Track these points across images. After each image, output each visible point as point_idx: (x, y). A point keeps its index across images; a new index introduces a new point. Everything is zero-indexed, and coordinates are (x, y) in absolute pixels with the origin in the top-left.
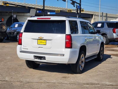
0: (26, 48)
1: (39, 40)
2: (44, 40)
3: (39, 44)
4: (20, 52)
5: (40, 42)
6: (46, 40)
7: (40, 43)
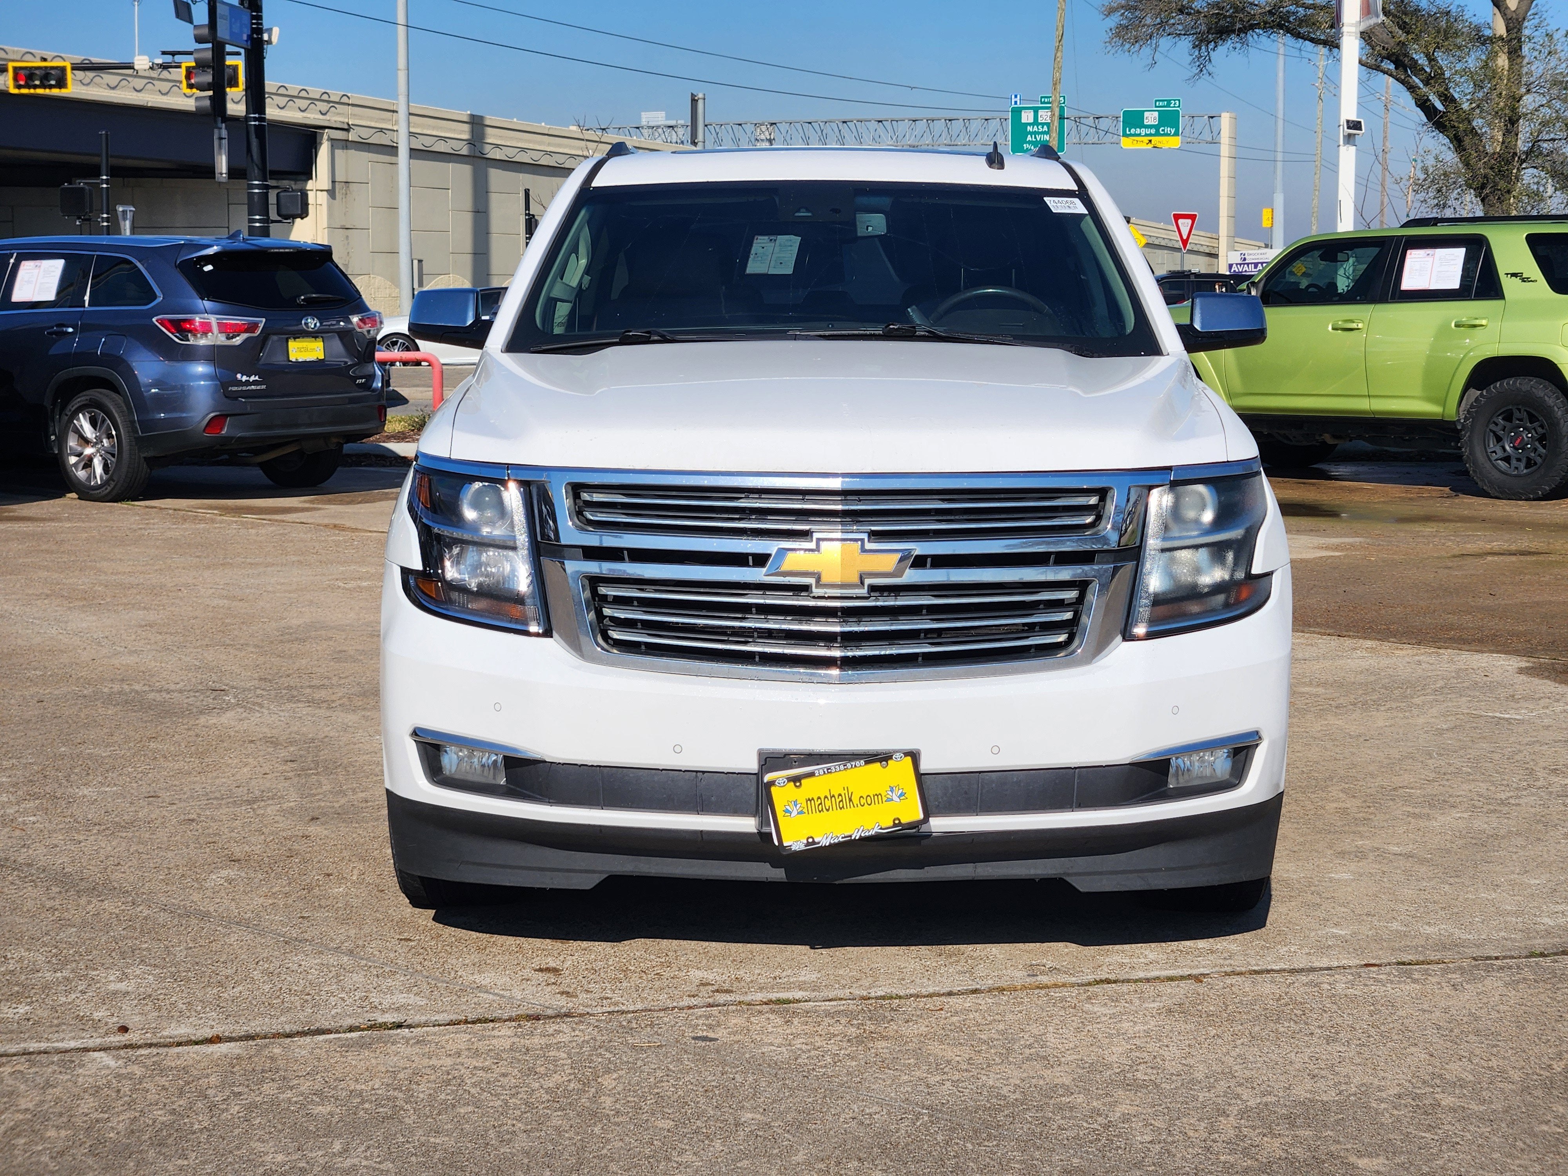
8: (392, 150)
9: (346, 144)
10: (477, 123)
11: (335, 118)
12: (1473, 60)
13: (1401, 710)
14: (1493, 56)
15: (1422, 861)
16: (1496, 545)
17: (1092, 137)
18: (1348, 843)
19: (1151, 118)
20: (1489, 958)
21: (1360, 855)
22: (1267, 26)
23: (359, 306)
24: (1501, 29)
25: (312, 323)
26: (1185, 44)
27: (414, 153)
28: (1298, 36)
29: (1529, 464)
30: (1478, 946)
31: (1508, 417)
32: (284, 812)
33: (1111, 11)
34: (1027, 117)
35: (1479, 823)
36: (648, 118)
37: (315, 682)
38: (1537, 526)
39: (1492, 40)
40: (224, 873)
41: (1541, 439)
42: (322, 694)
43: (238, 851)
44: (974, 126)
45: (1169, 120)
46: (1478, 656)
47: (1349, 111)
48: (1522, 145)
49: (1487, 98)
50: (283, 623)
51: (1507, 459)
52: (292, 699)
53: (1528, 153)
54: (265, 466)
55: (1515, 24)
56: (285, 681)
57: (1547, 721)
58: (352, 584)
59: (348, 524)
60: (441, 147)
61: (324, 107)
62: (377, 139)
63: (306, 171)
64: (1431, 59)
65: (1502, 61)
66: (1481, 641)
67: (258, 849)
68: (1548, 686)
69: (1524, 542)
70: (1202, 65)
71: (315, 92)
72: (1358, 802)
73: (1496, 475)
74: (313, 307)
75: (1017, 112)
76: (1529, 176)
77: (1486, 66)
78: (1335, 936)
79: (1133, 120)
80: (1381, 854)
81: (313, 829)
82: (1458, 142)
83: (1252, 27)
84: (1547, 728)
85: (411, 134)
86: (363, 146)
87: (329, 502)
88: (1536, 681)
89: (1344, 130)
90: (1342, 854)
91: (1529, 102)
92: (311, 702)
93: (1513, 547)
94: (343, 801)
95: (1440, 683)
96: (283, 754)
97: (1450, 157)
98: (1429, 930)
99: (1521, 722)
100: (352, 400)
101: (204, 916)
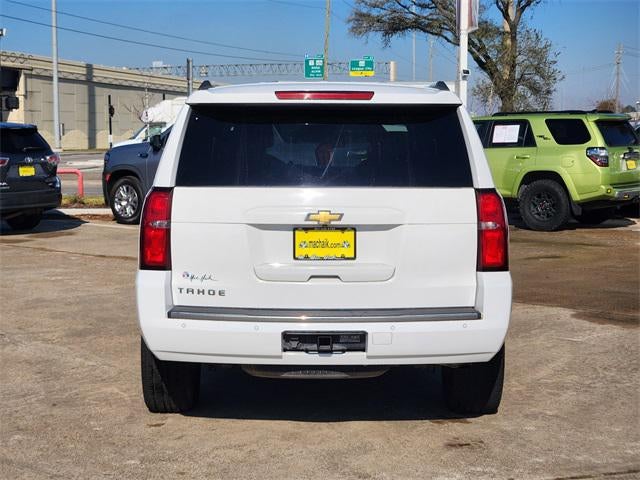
0: (206, 285)
1: (306, 229)
2: (343, 229)
3: (307, 258)
4: (169, 316)
5: (314, 244)
6: (354, 229)
7: (312, 252)
8: (50, 78)
9: (31, 76)
10: (89, 68)
11: (26, 65)
12: (497, 41)
13: (527, 337)
14: (504, 40)
15: (564, 419)
16: (542, 253)
17: (339, 71)
18: (529, 410)
19: (362, 63)
20: (611, 474)
21: (535, 416)
22: (412, 27)
23: (49, 152)
24: (507, 28)
25: (29, 160)
26: (380, 34)
27: (60, 80)
28: (425, 31)
29: (548, 216)
30: (605, 467)
31: (539, 196)
32: (41, 401)
33: (349, 21)
34: (311, 63)
35: (582, 398)
36: (156, 64)
37: (45, 330)
38: (557, 244)
39: (504, 33)
40: (17, 437)
41: (553, 206)
42: (49, 336)
43: (21, 424)
44: (289, 67)
45: (369, 64)
46: (551, 309)
47: (464, 66)
48: (517, 76)
49: (503, 57)
50: (26, 298)
51: (538, 214)
52: (36, 339)
53: (519, 80)
54: (9, 221)
55: (513, 27)
56: (31, 330)
57: (593, 343)
58: (53, 278)
59: (48, 248)
60: (71, 77)
61: (22, 60)
62: (44, 74)
63: (14, 87)
64: (480, 41)
65: (509, 42)
66: (550, 301)
67: (30, 423)
68: (586, 324)
69: (553, 252)
70: (386, 43)
71: (18, 54)
72: (524, 387)
73: (535, 221)
74: (29, 153)
75: (307, 62)
76: (521, 89)
77: (502, 44)
78: (538, 463)
79: (355, 64)
80: (545, 417)
81: (56, 411)
82: (491, 75)
83: (407, 28)
84: (594, 346)
85: (59, 72)
86: (38, 77)
87: (37, 237)
88: (581, 321)
89: (462, 74)
90: (527, 416)
91: (520, 58)
92: (45, 341)
93: (549, 254)
94: (67, 394)
95: (540, 323)
96: (35, 369)
97: (488, 81)
98: (580, 458)
99: (582, 343)
100: (47, 193)
101: (10, 462)
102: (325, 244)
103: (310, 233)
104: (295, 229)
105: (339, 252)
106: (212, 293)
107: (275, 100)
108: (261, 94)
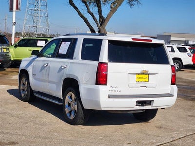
0: (116, 89)
2: (146, 74)
3: (139, 82)
4: (109, 98)
5: (140, 78)
6: (148, 74)
47: (14, 21)
102: (142, 78)
103: (140, 75)
104: (136, 74)
105: (145, 80)
106: (117, 91)
107: (132, 41)
108: (128, 38)
